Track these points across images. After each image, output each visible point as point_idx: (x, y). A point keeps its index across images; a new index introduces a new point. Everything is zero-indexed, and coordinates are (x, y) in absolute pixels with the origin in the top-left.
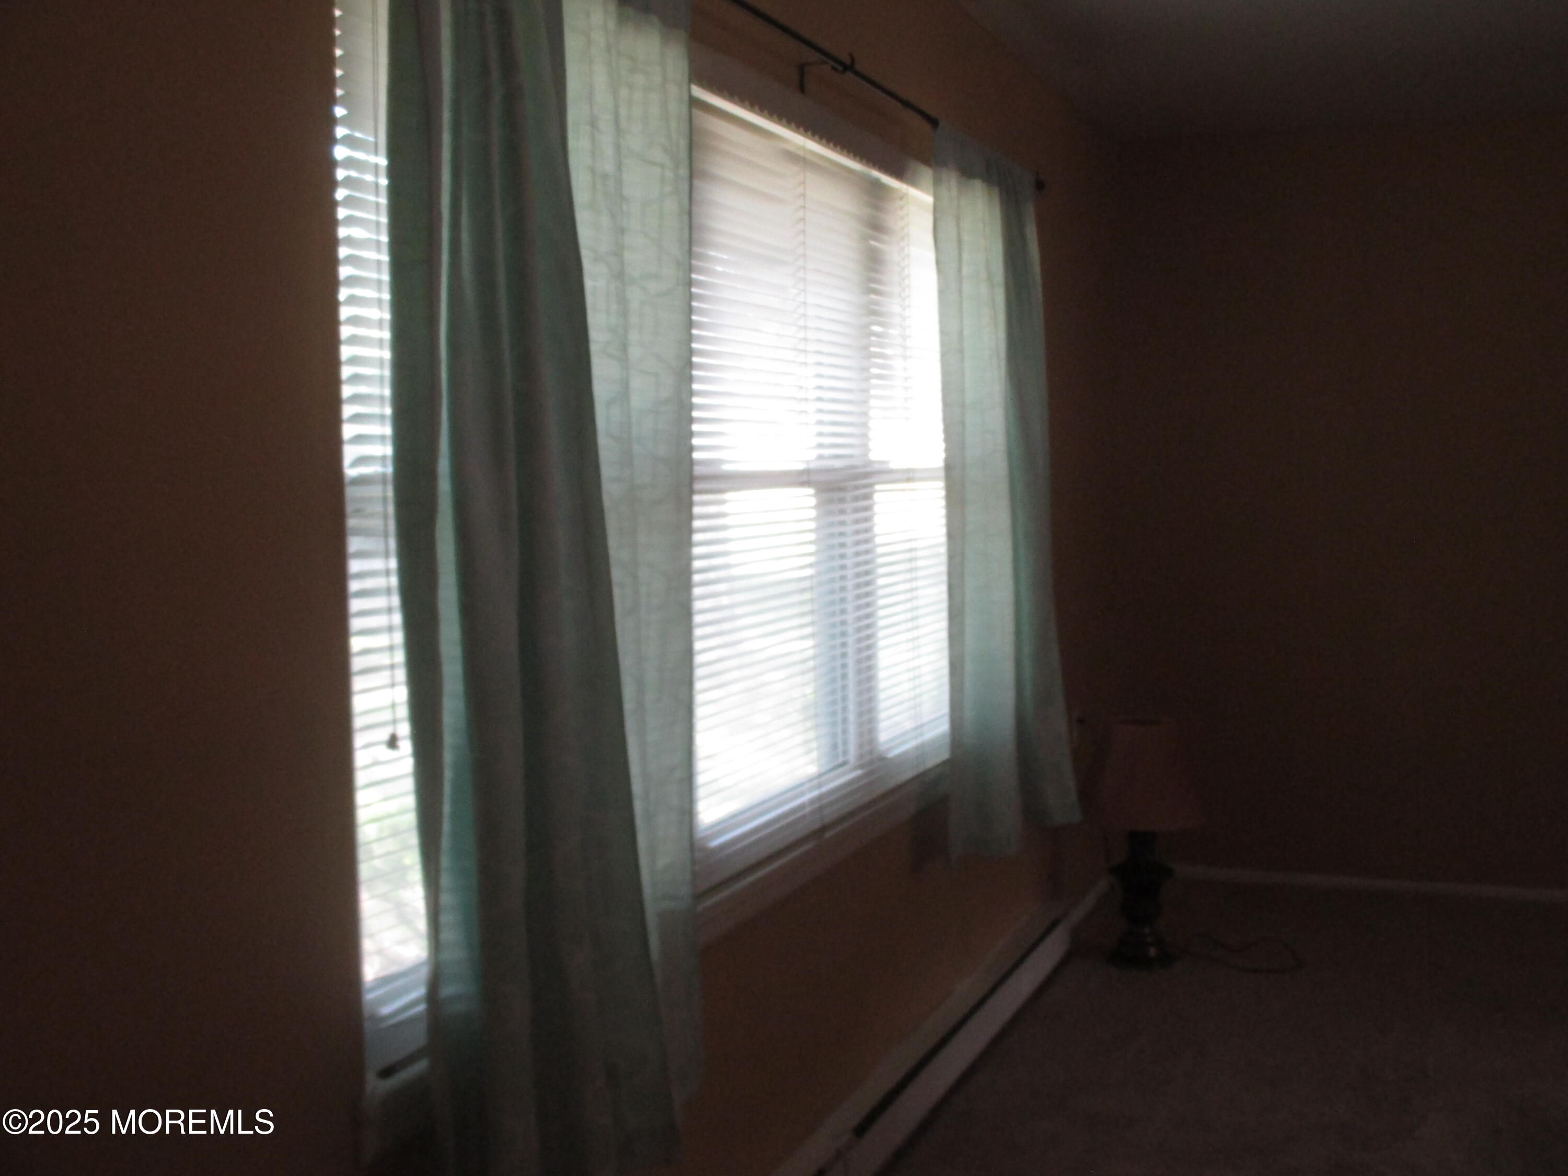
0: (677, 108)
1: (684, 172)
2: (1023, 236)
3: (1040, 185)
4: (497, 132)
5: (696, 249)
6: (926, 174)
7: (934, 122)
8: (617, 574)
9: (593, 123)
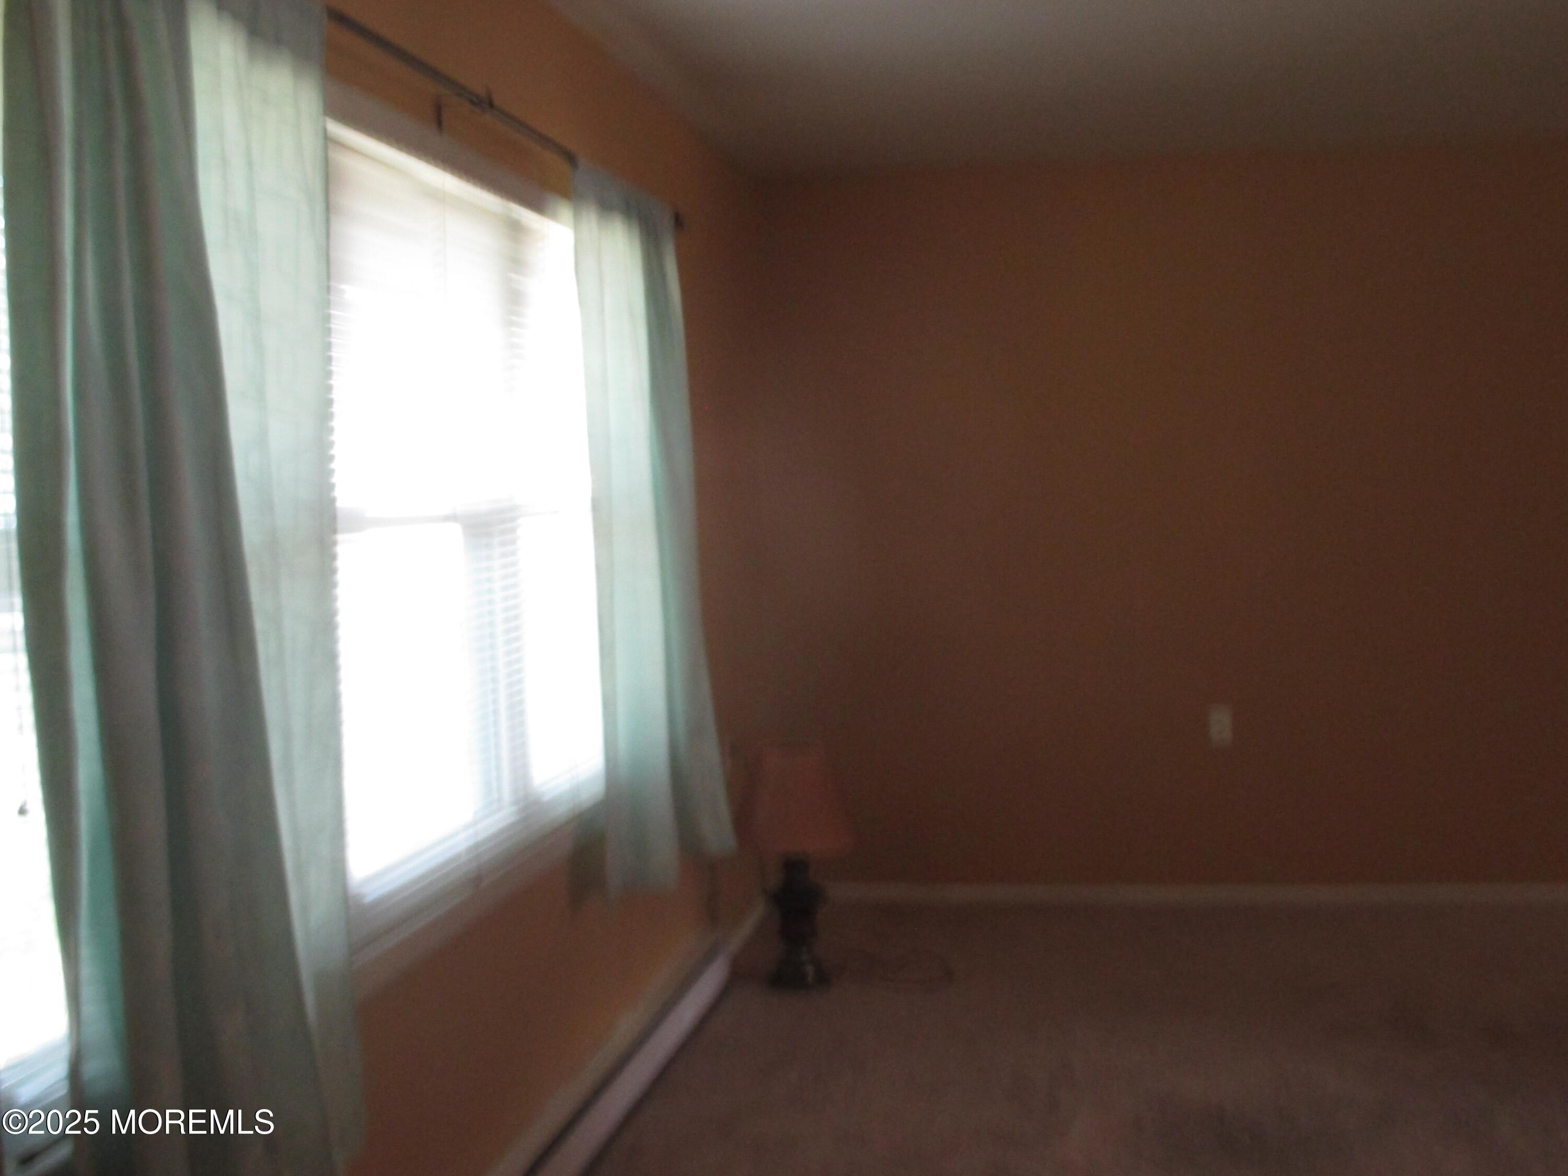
0: (310, 143)
1: (320, 207)
2: (663, 276)
3: (678, 221)
4: (121, 171)
5: (333, 283)
6: (565, 211)
7: (571, 158)
8: (260, 624)
9: (224, 162)
